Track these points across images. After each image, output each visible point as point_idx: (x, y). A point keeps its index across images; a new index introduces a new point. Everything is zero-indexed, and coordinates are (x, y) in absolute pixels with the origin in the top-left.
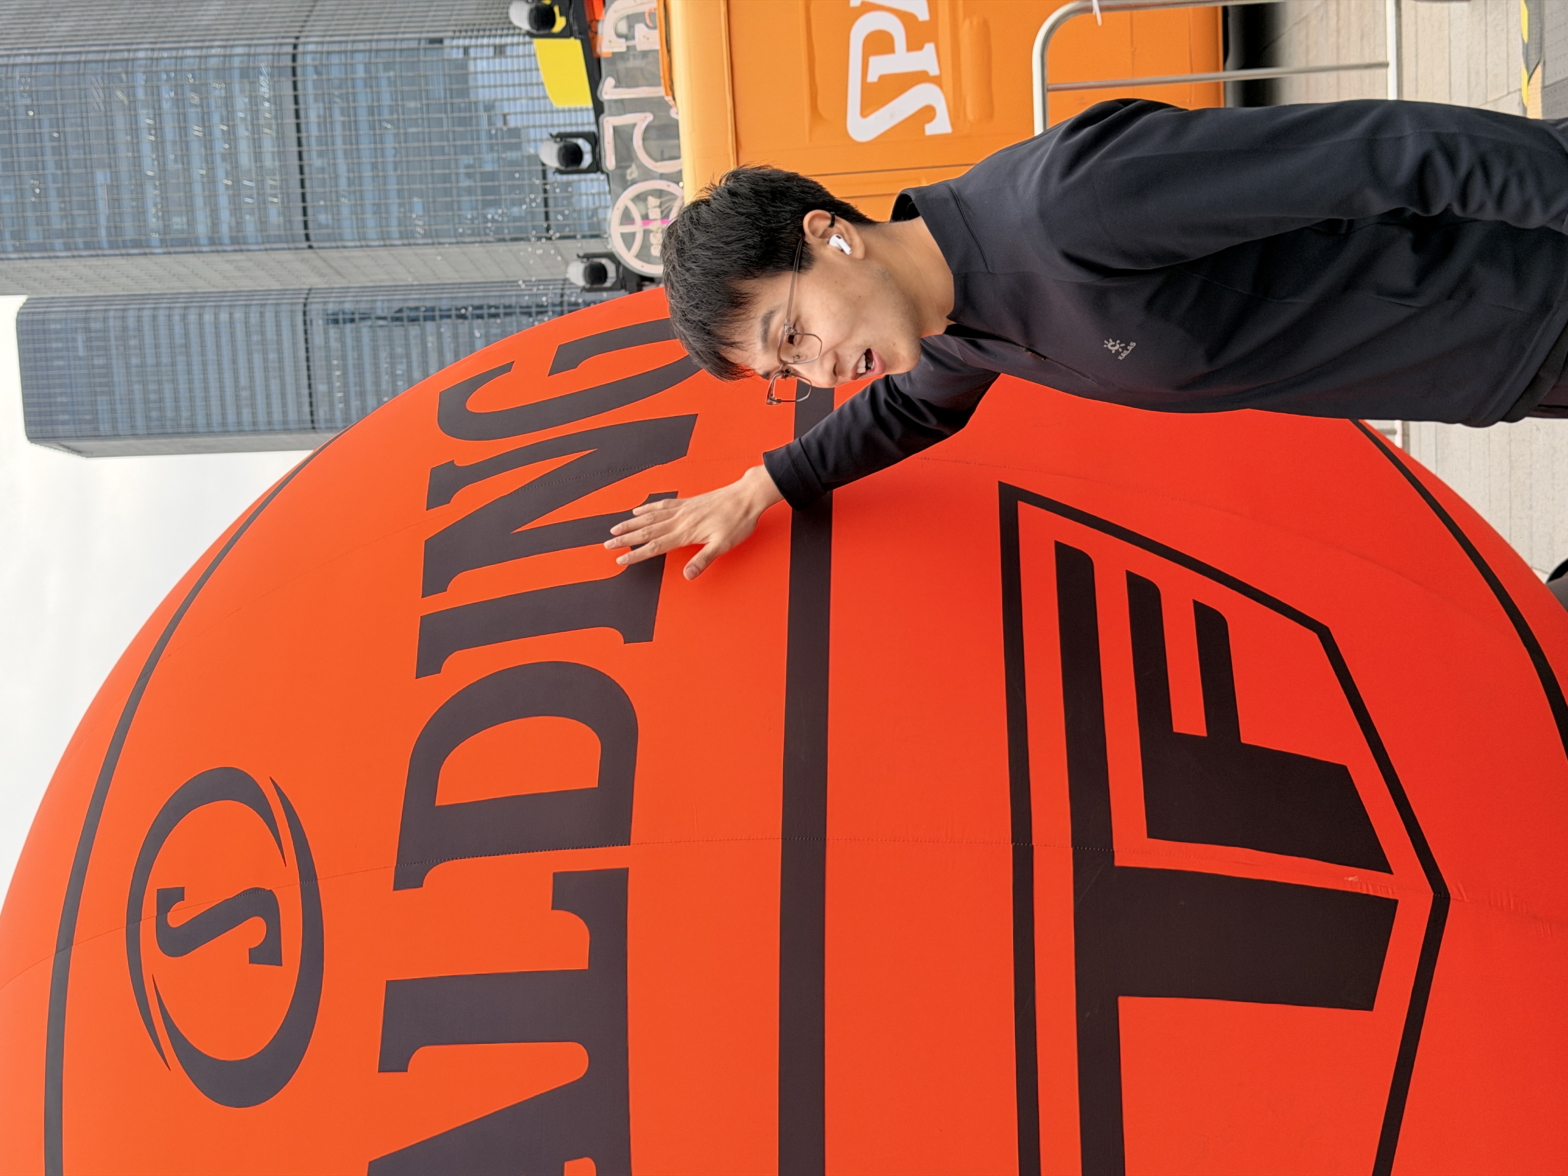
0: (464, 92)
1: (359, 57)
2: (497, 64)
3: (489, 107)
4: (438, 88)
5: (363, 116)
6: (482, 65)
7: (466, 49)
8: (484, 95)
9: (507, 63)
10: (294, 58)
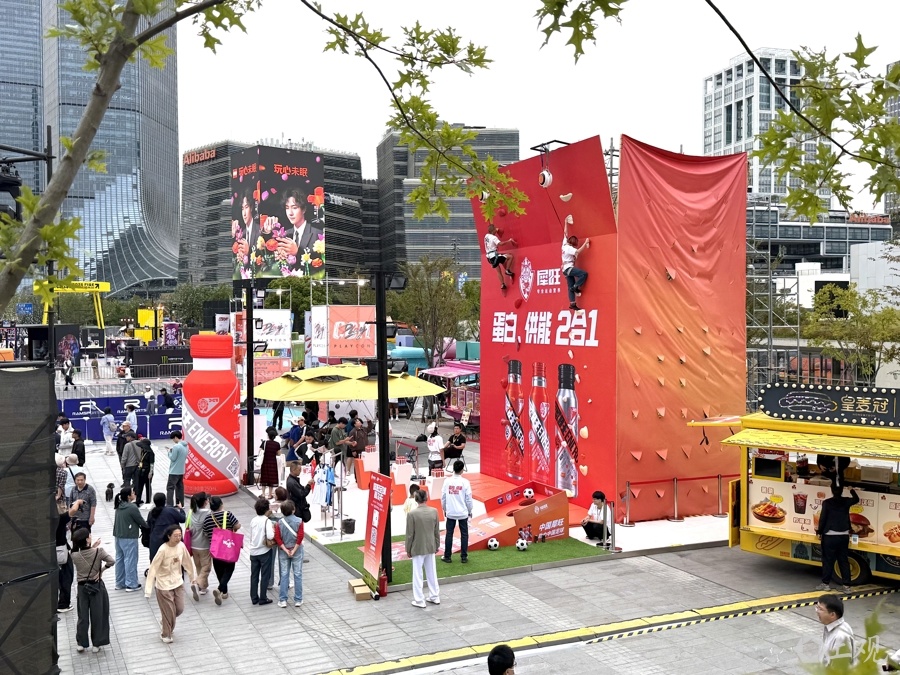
0: (120, 172)
1: (134, 135)
2: (130, 185)
3: (114, 180)
4: (122, 162)
5: (112, 133)
6: (130, 179)
7: (136, 174)
8: (118, 178)
9: (130, 189)
10: (134, 110)
